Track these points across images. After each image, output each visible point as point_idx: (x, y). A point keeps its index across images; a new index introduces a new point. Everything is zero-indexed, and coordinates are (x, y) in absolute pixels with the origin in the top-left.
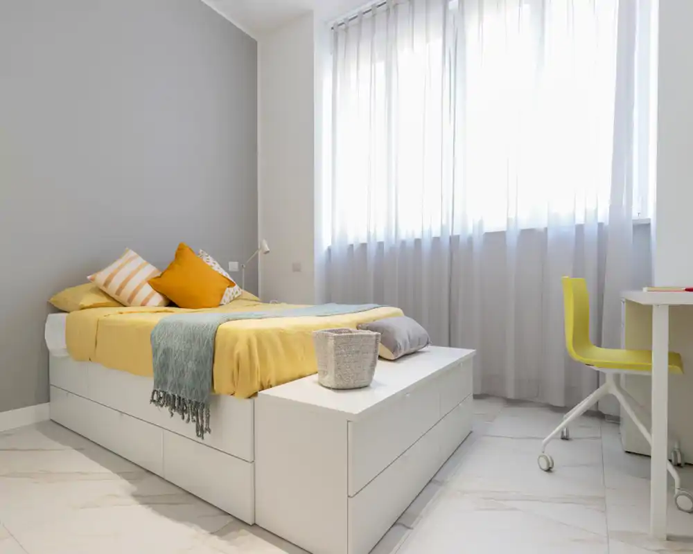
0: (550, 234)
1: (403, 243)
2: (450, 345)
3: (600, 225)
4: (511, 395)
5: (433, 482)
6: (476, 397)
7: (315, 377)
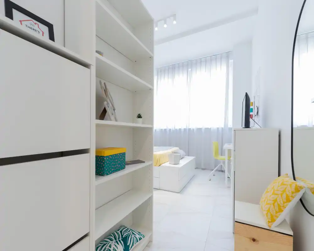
0: (212, 129)
1: (176, 129)
2: (188, 156)
3: (222, 128)
4: (203, 168)
5: (189, 183)
6: (196, 168)
7: (168, 162)
